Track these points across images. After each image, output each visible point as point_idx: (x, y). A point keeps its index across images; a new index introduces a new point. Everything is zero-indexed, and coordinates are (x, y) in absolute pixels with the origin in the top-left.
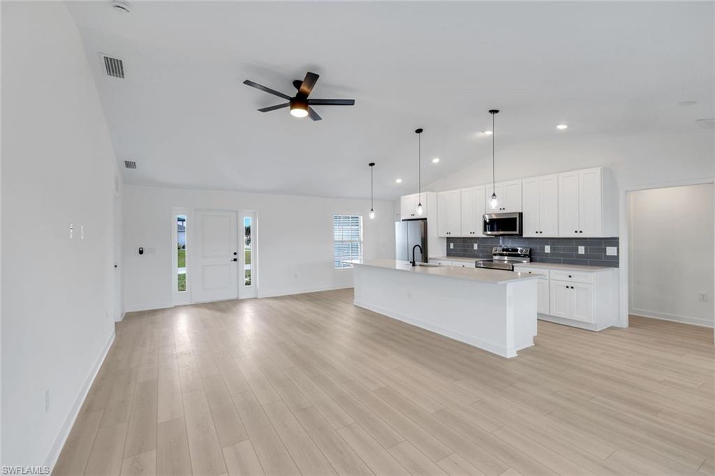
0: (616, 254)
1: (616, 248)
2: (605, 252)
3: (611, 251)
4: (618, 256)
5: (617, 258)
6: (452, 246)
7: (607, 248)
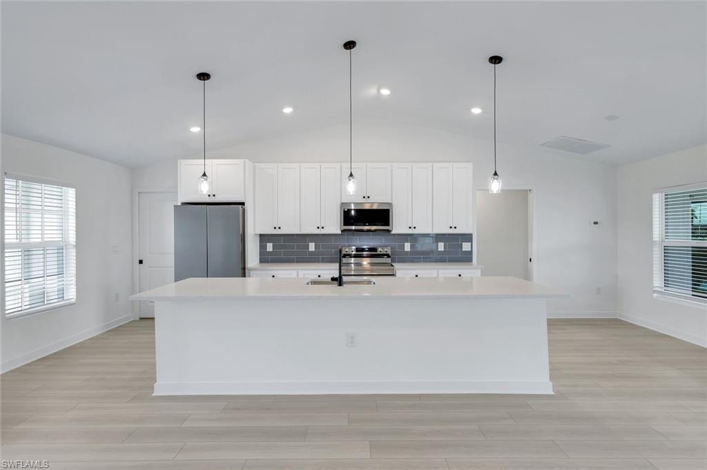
0: (470, 250)
1: (470, 243)
2: (462, 248)
3: (466, 247)
4: (472, 250)
5: (470, 253)
6: (270, 247)
7: (463, 244)
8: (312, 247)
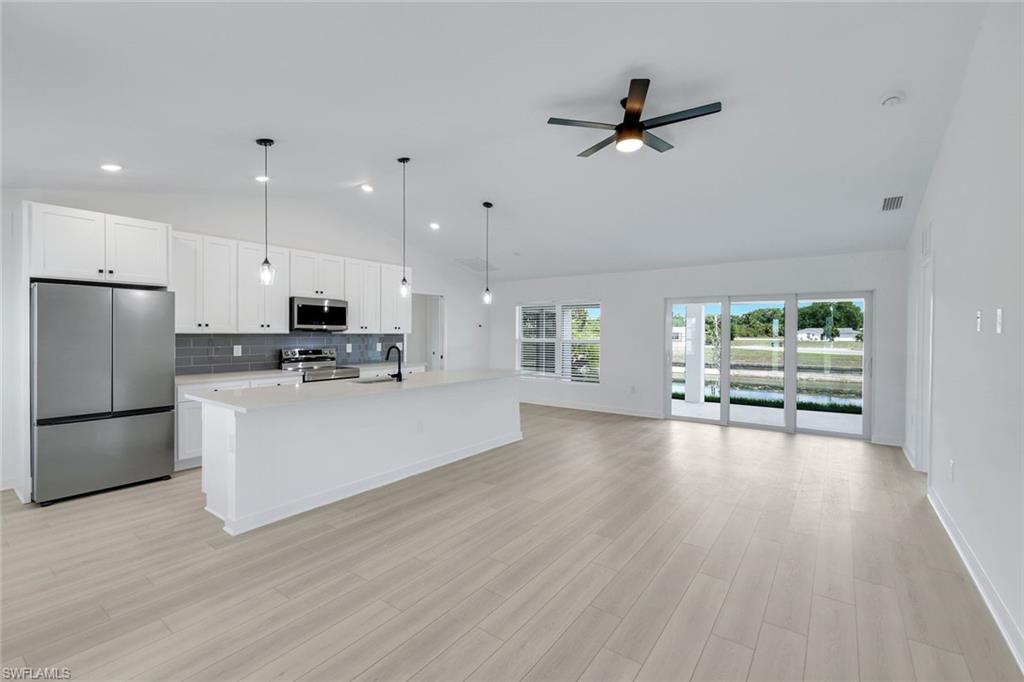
8: (238, 351)
